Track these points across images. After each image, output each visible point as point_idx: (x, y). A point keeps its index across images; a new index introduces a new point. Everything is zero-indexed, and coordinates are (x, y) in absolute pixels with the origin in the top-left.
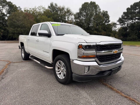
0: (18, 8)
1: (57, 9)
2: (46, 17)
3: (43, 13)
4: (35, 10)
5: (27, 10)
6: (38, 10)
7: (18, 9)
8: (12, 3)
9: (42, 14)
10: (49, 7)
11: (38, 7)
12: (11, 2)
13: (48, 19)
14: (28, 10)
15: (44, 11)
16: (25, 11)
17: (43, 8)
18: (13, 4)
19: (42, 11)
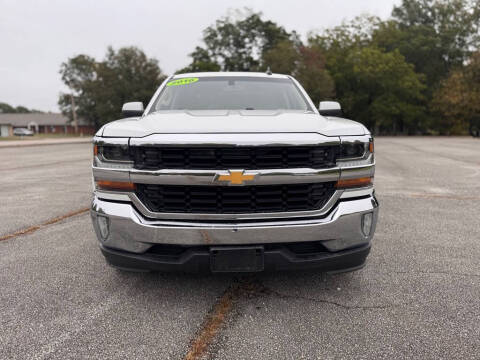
0: (289, 35)
1: (429, 14)
2: (376, 51)
3: (370, 37)
4: (340, 31)
5: (318, 37)
6: (351, 30)
7: (291, 38)
8: (274, 24)
9: (368, 41)
10: (397, 11)
11: (352, 22)
12: (273, 21)
13: (384, 55)
14: (320, 35)
15: (375, 31)
16: (310, 40)
17: (371, 19)
18: (278, 26)
19: (367, 30)
